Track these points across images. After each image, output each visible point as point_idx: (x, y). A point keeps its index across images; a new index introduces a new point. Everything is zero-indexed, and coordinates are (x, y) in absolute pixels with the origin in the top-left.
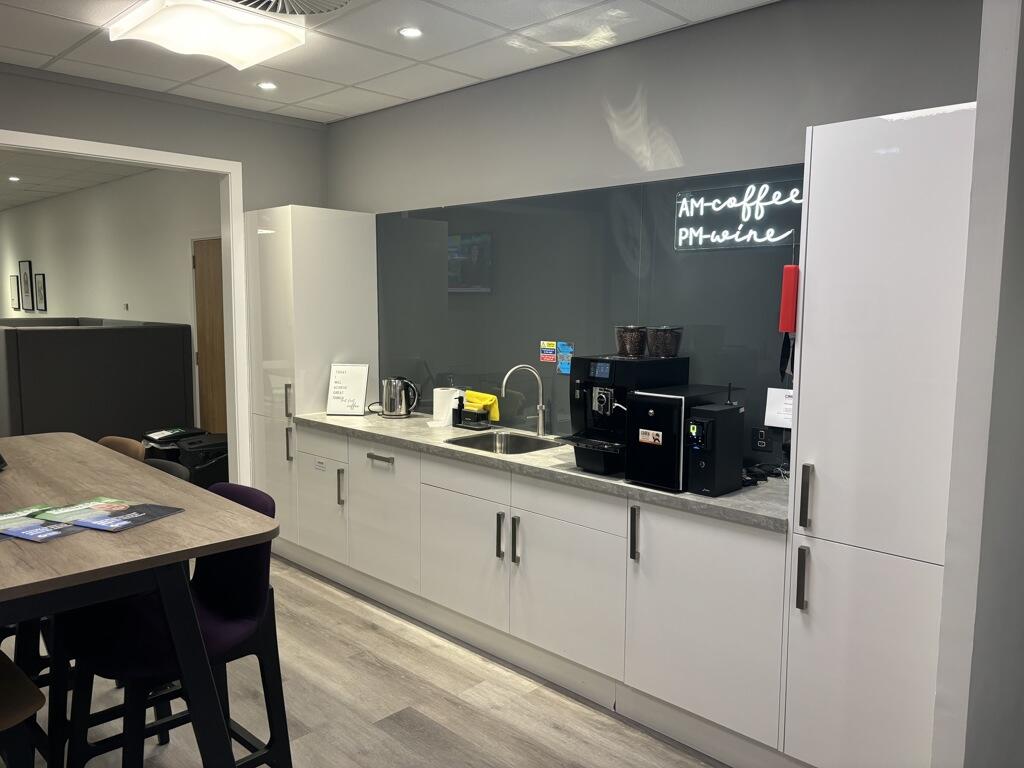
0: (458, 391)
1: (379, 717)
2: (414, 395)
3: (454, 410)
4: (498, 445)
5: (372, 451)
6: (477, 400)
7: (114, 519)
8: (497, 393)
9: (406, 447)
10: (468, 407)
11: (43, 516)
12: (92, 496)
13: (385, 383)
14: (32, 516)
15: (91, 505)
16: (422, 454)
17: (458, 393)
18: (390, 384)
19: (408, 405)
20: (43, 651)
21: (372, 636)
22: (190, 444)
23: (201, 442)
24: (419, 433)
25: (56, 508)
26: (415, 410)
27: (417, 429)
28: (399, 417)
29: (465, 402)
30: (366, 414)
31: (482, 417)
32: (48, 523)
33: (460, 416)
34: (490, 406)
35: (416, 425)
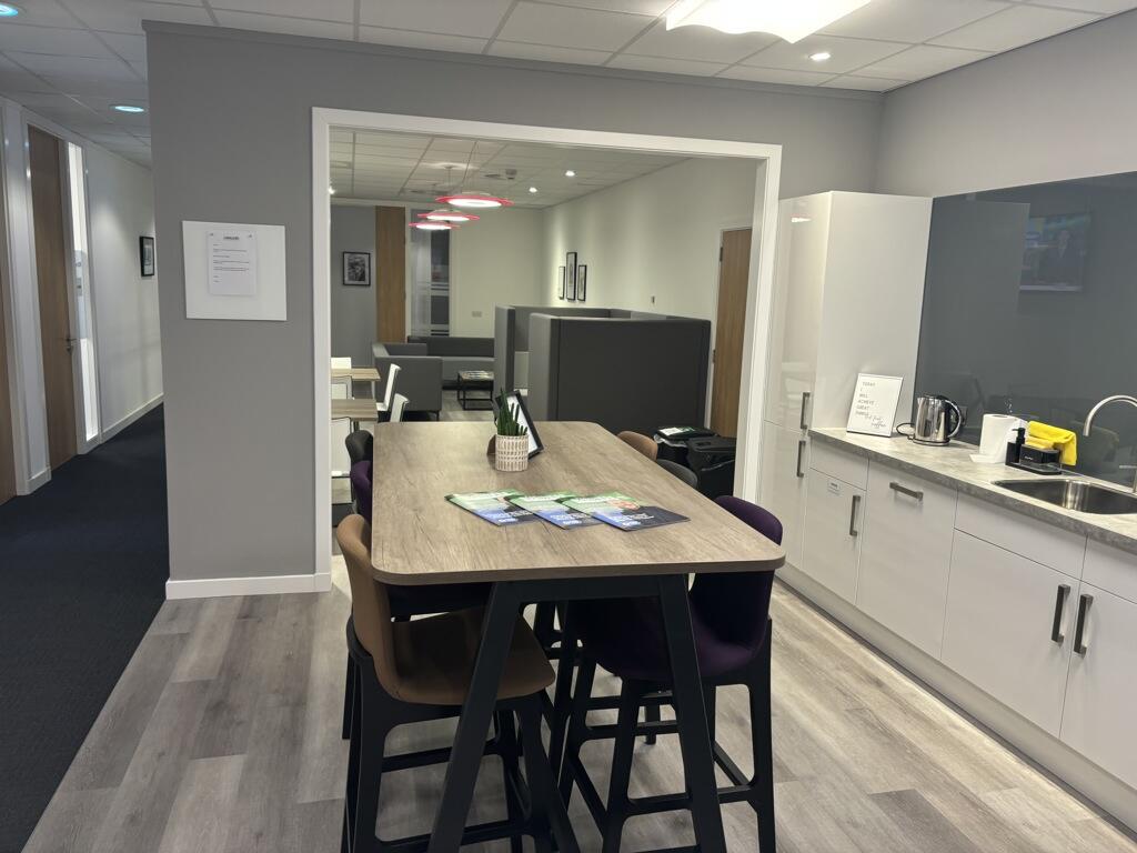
0: (1019, 420)
1: (877, 789)
2: (957, 419)
3: (1010, 445)
4: (1070, 497)
5: (896, 481)
6: (1046, 436)
7: (626, 518)
8: (1078, 431)
9: (939, 483)
10: (1029, 442)
11: (566, 503)
12: (609, 491)
13: (920, 401)
14: (559, 501)
15: (607, 499)
16: (961, 495)
17: (1018, 423)
18: (927, 403)
19: (948, 431)
20: (557, 626)
21: (876, 693)
22: (699, 444)
23: (709, 444)
24: (959, 468)
25: (579, 497)
26: (956, 437)
27: (956, 462)
28: (935, 443)
29: (1026, 436)
30: (893, 435)
31: (1052, 458)
32: (572, 511)
33: (1017, 453)
34: (1064, 445)
35: (954, 457)
